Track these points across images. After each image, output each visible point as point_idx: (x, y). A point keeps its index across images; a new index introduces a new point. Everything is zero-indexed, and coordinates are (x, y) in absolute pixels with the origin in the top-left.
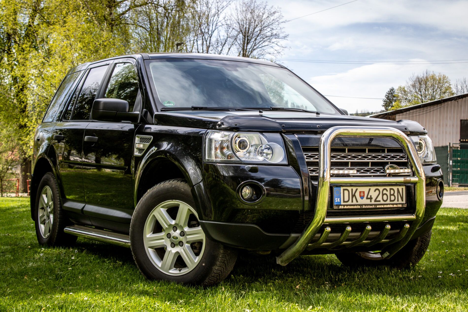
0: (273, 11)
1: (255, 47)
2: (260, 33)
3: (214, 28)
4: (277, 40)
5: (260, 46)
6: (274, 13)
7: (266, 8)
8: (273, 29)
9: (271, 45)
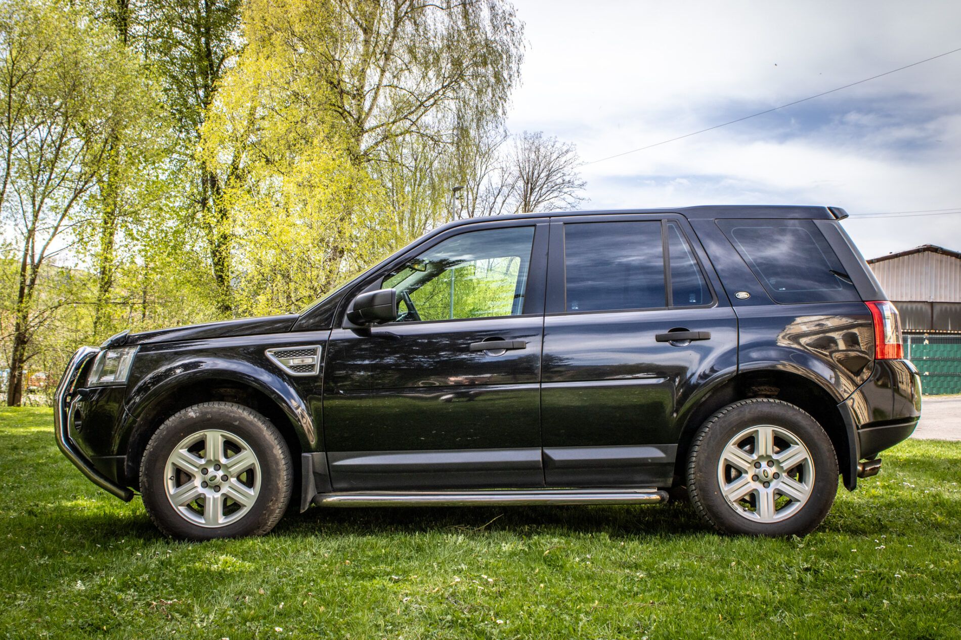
0: (565, 148)
1: (540, 200)
2: (547, 179)
3: (483, 173)
4: (571, 189)
5: (547, 198)
6: (567, 152)
7: (555, 146)
8: (564, 175)
9: (562, 197)
